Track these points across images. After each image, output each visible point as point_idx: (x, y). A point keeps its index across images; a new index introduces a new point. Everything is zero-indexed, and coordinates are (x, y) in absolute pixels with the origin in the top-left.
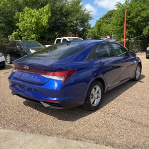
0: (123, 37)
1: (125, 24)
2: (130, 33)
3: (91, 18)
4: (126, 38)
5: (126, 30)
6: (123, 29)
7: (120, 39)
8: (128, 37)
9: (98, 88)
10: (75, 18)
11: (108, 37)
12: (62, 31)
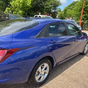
0: (80, 19)
1: (82, 11)
2: (85, 17)
3: (61, 4)
4: (82, 20)
5: (83, 15)
6: (80, 14)
7: (78, 20)
8: (83, 19)
9: (46, 65)
10: (50, 3)
11: (71, 18)
12: (41, 11)
